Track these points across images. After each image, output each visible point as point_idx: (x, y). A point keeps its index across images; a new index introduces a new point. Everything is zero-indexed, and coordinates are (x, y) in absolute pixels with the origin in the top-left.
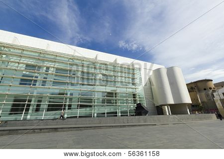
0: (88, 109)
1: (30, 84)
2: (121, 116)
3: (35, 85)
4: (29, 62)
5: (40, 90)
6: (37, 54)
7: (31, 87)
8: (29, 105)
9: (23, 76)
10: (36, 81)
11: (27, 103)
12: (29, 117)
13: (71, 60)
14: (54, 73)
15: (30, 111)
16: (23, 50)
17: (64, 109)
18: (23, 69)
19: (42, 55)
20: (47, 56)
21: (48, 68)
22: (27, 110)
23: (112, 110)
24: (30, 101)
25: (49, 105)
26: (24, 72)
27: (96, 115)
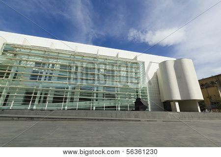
0: (88, 102)
1: (36, 79)
2: (121, 110)
3: (40, 80)
4: (38, 60)
5: (45, 85)
6: (43, 53)
7: (37, 82)
8: (35, 97)
9: (33, 72)
10: (41, 76)
11: (33, 95)
12: (35, 107)
13: (73, 57)
14: (59, 69)
15: (36, 103)
16: (31, 49)
17: (65, 102)
18: (32, 66)
19: (47, 53)
20: (51, 54)
21: (53, 65)
22: (34, 101)
23: (112, 105)
24: (36, 94)
25: (54, 98)
26: (34, 69)
27: (94, 108)
